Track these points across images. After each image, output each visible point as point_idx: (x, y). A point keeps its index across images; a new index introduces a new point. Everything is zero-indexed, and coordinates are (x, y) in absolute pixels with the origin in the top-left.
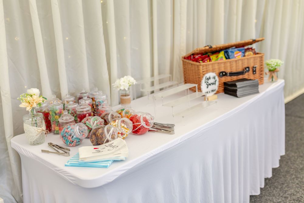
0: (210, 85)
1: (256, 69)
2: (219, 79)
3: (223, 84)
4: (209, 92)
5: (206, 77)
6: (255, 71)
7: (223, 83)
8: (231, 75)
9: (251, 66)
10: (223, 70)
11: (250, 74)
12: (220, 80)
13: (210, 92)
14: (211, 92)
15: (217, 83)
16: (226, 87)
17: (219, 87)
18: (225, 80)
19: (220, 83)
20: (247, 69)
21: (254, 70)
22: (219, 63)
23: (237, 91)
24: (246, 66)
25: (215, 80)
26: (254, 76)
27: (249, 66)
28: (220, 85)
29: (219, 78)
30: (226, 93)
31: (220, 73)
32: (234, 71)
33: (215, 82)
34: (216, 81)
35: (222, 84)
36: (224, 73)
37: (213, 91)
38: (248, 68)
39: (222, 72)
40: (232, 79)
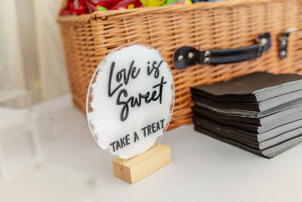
0: (135, 102)
1: (287, 41)
2: (174, 75)
3: (189, 95)
4: (131, 138)
5: (113, 65)
6: (285, 49)
7: (188, 90)
8: (215, 60)
9: (275, 30)
10: (186, 42)
11: (271, 57)
12: (177, 79)
13: (136, 137)
14: (140, 134)
15: (168, 94)
16: (200, 104)
17: (177, 104)
18: (196, 81)
19: (177, 91)
20: (264, 41)
21: (284, 43)
22: (170, 13)
23: (259, 129)
24: (260, 29)
25: (158, 81)
26: (281, 65)
27: (268, 31)
28: (179, 100)
29: (175, 71)
30: (199, 128)
31: (178, 52)
32: (224, 44)
33: (158, 89)
34: (161, 86)
35: (183, 95)
36: (191, 55)
37: (149, 129)
38: (267, 36)
39: (185, 51)
40: (216, 77)
